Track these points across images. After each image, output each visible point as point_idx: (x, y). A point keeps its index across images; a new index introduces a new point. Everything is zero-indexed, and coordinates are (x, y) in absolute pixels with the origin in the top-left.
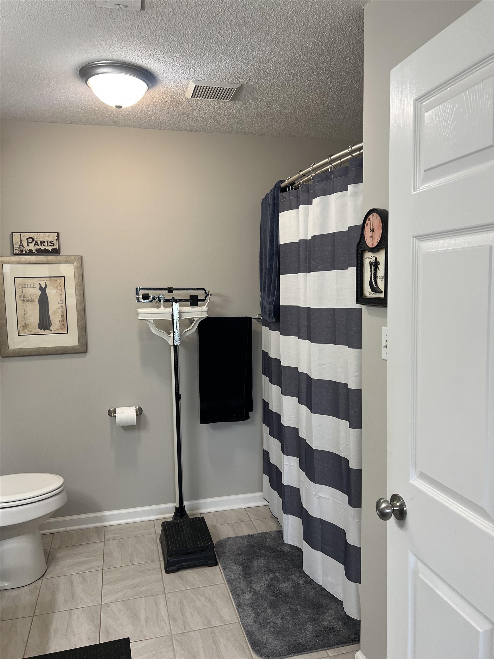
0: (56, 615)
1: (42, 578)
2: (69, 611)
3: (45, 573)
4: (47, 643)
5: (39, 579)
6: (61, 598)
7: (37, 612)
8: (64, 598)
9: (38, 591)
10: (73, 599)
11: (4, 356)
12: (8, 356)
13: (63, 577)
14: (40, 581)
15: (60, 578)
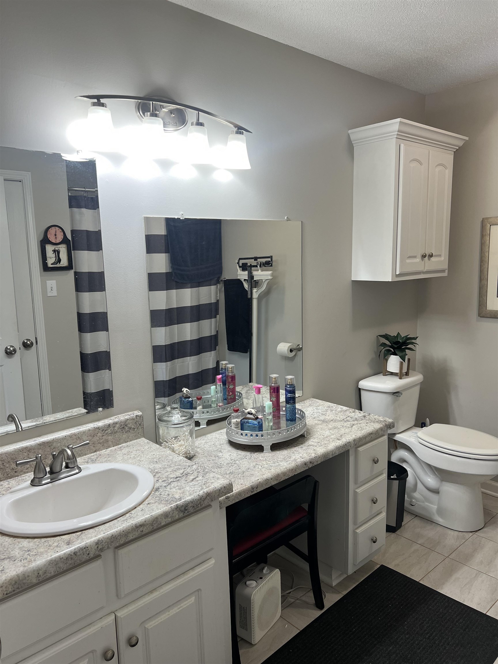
0: (465, 569)
1: (474, 533)
2: (478, 571)
3: (479, 530)
4: (443, 584)
5: (471, 532)
6: (479, 557)
7: (453, 556)
8: (481, 559)
9: (464, 541)
10: (488, 565)
11: (481, 315)
12: (485, 316)
13: (492, 542)
14: (471, 534)
15: (490, 541)
